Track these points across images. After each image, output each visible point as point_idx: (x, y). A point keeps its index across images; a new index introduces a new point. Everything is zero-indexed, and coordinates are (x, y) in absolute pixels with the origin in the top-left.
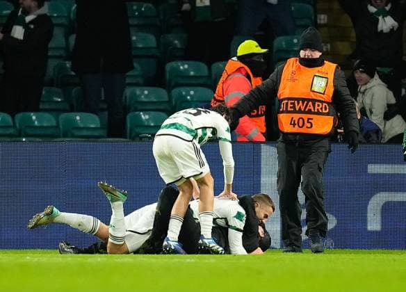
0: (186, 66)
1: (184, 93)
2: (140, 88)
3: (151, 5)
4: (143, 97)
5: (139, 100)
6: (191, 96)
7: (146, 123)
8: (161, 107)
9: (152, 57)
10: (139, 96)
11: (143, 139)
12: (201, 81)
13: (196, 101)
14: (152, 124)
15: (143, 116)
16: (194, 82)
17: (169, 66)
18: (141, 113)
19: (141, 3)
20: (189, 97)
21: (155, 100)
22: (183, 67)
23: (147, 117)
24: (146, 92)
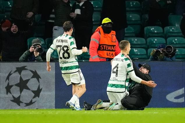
0: (153, 29)
1: (152, 40)
2: (134, 38)
3: (138, 2)
4: (135, 42)
5: (133, 43)
6: (155, 41)
7: (136, 53)
8: (143, 46)
9: (138, 24)
10: (133, 41)
11: (135, 60)
12: (160, 35)
13: (158, 44)
14: (139, 54)
15: (135, 50)
16: (156, 35)
17: (146, 28)
18: (134, 49)
19: (134, 1)
20: (154, 42)
21: (140, 43)
22: (152, 29)
23: (137, 50)
24: (136, 40)
